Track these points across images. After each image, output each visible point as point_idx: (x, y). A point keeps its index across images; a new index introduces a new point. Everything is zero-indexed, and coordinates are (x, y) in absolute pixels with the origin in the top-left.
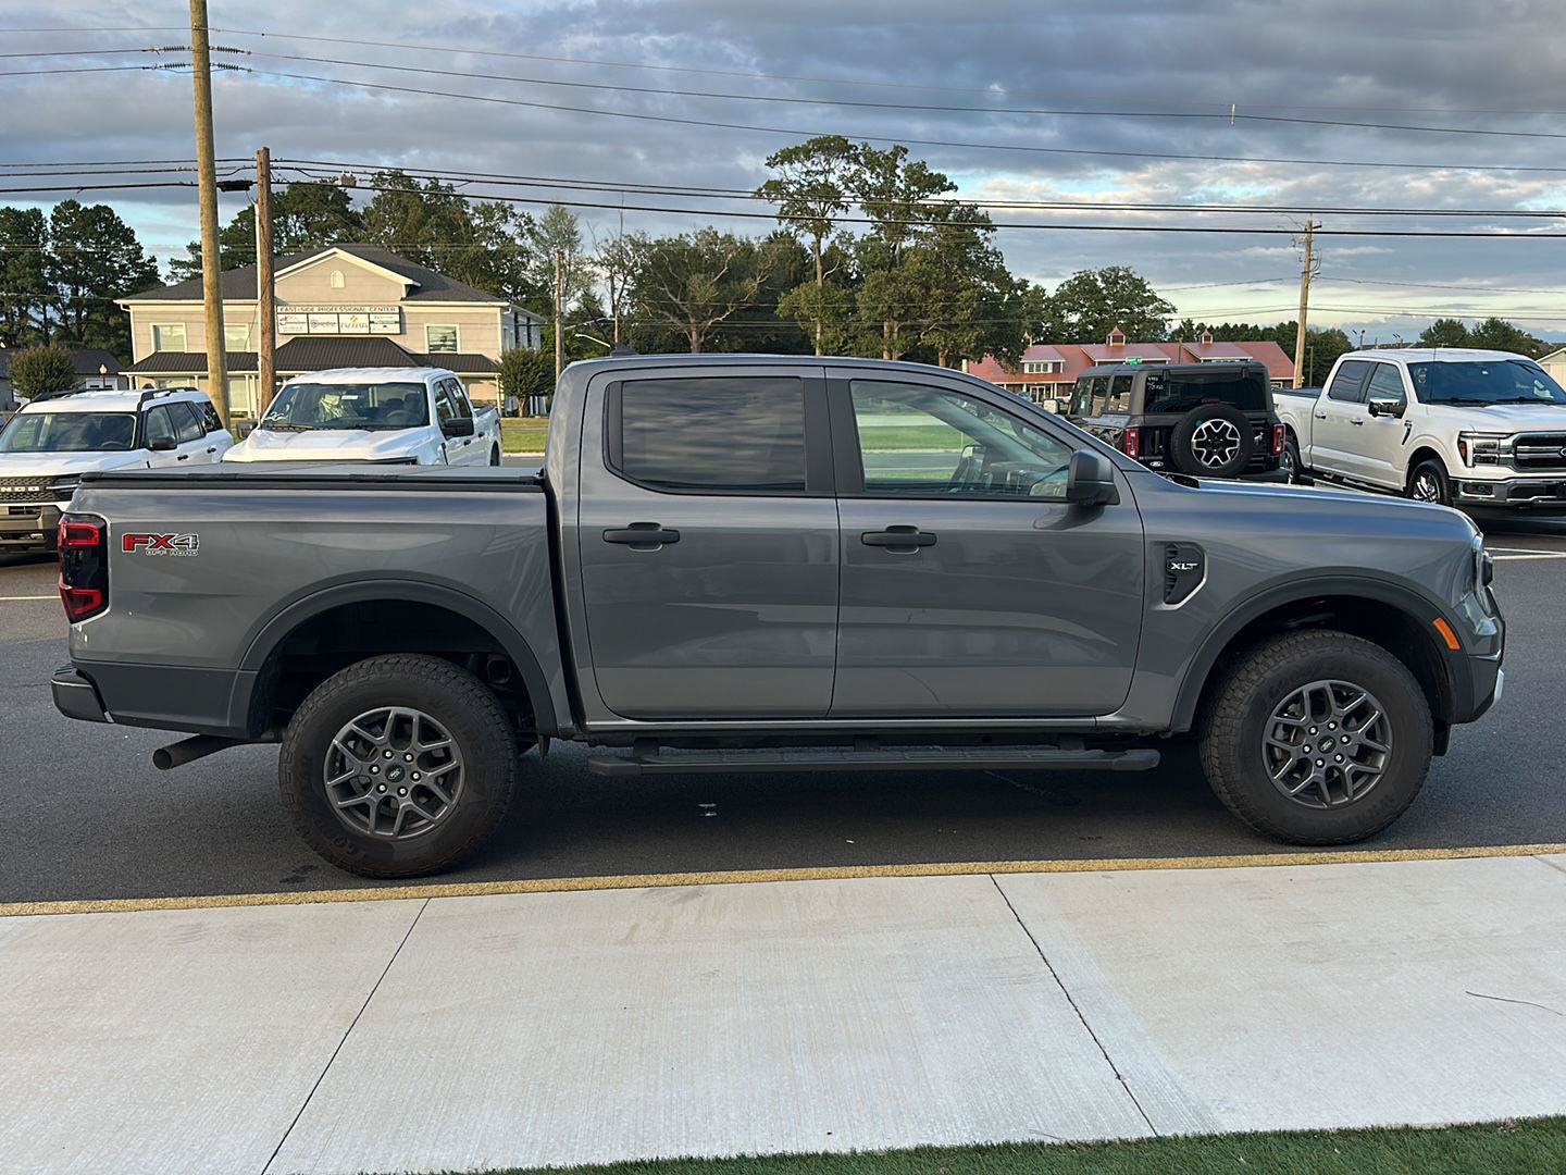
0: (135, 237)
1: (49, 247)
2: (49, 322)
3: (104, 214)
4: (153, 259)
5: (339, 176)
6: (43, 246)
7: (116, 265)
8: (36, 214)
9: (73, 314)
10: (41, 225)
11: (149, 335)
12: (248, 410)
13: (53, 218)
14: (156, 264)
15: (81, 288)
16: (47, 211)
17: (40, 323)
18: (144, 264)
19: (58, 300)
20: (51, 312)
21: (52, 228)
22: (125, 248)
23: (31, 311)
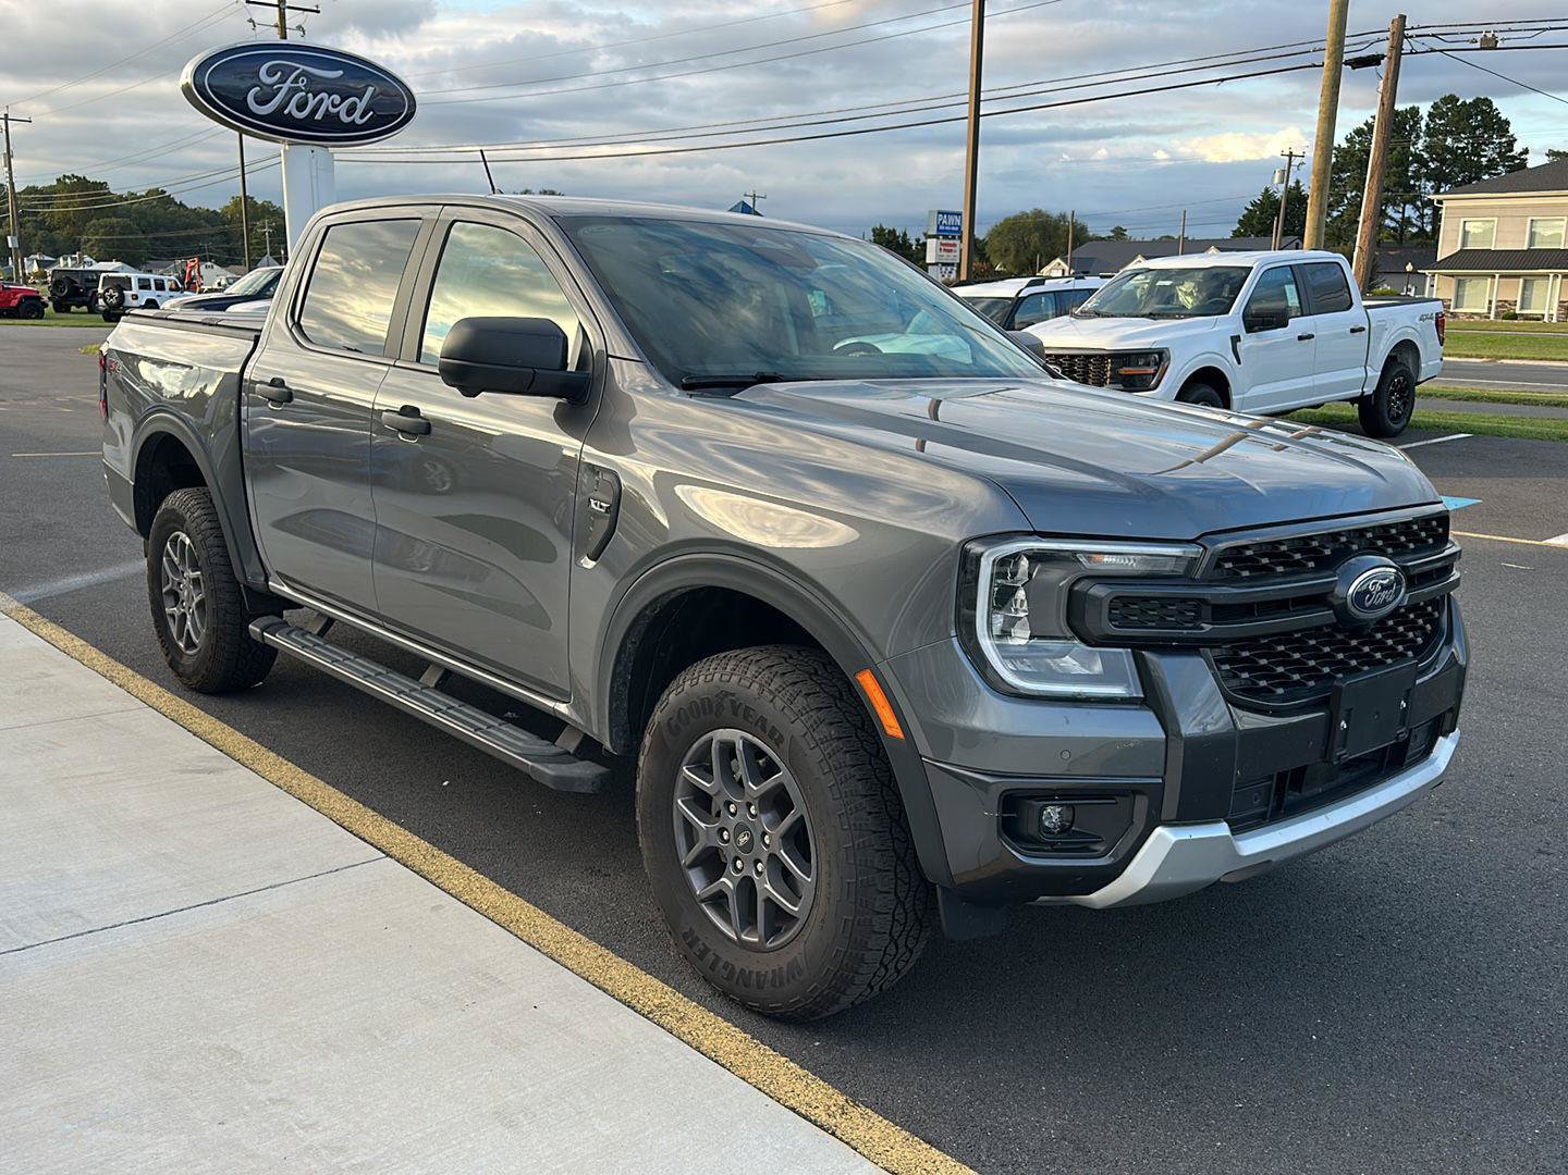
0: (1510, 129)
1: (1420, 145)
2: (1407, 222)
3: (1482, 107)
4: (1526, 151)
5: (1478, 37)
6: (1415, 144)
7: (1483, 159)
8: (1414, 112)
9: (1430, 212)
10: (1417, 123)
11: (1458, 231)
12: (1546, 312)
13: (1430, 115)
14: (1527, 156)
15: (1443, 185)
16: (1425, 109)
17: (1397, 222)
18: (1514, 158)
19: (1419, 197)
20: (1410, 211)
21: (1427, 125)
22: (1497, 141)
23: (1390, 211)
